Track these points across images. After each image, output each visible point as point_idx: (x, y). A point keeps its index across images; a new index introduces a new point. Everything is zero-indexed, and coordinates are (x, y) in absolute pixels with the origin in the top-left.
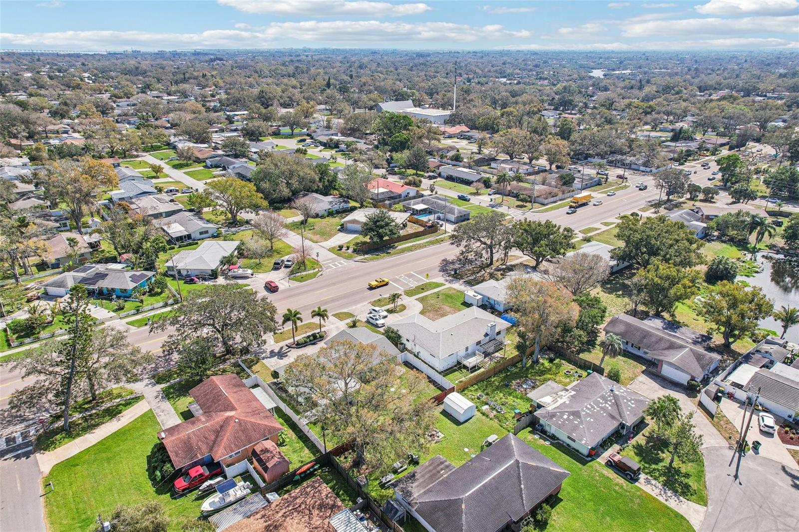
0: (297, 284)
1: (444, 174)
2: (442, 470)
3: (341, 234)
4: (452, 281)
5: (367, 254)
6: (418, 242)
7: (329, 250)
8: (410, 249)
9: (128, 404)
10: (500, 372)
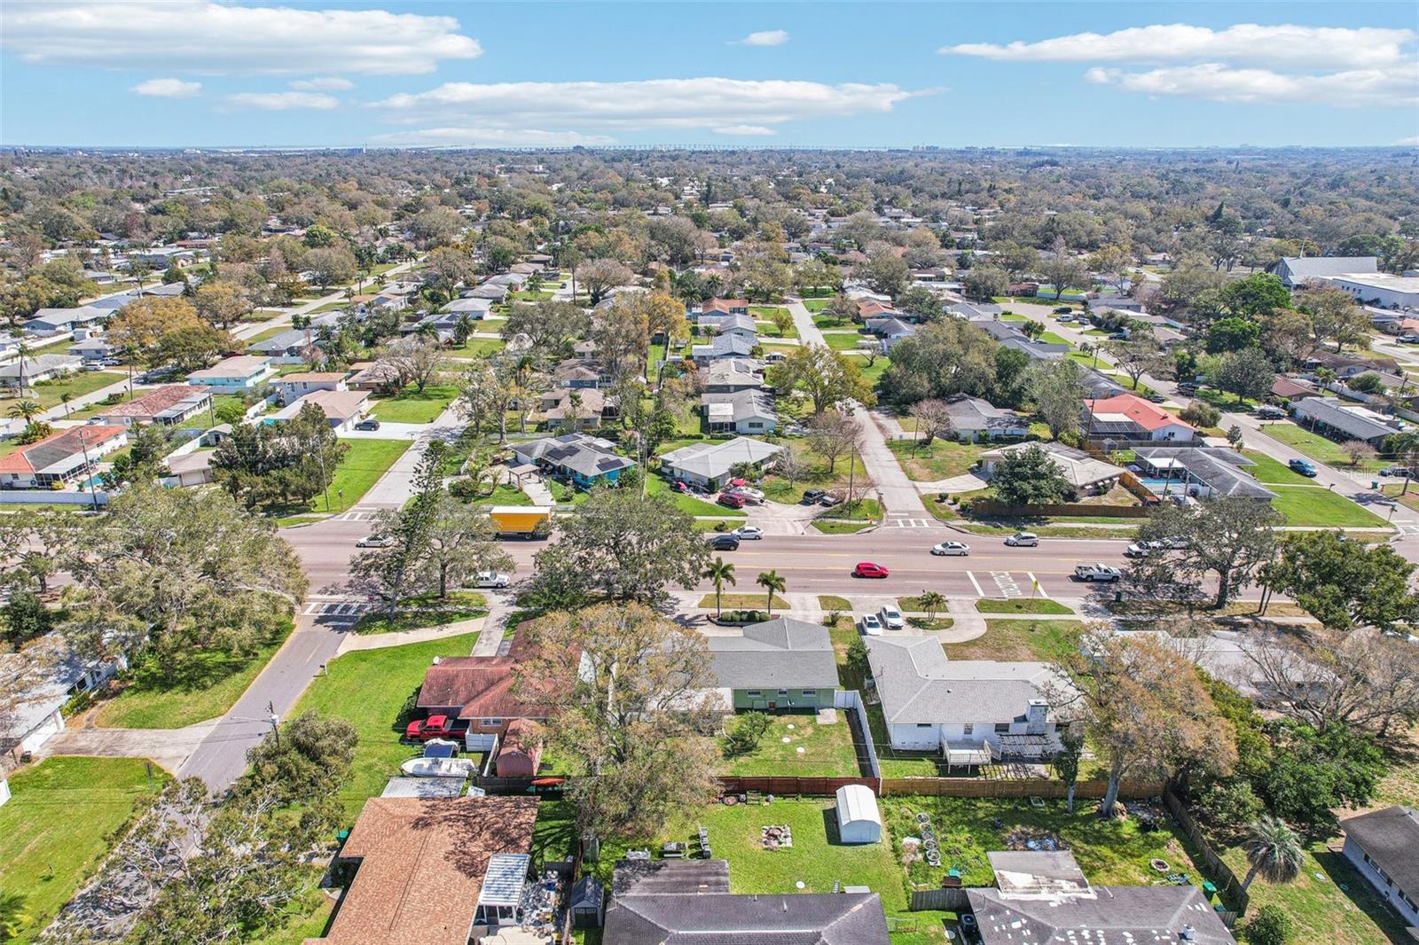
0: (818, 534)
1: (1301, 413)
2: (706, 883)
3: (970, 477)
4: (1096, 610)
5: (979, 520)
6: (1100, 526)
7: (922, 498)
8: (1071, 533)
9: (466, 615)
10: (1011, 799)
